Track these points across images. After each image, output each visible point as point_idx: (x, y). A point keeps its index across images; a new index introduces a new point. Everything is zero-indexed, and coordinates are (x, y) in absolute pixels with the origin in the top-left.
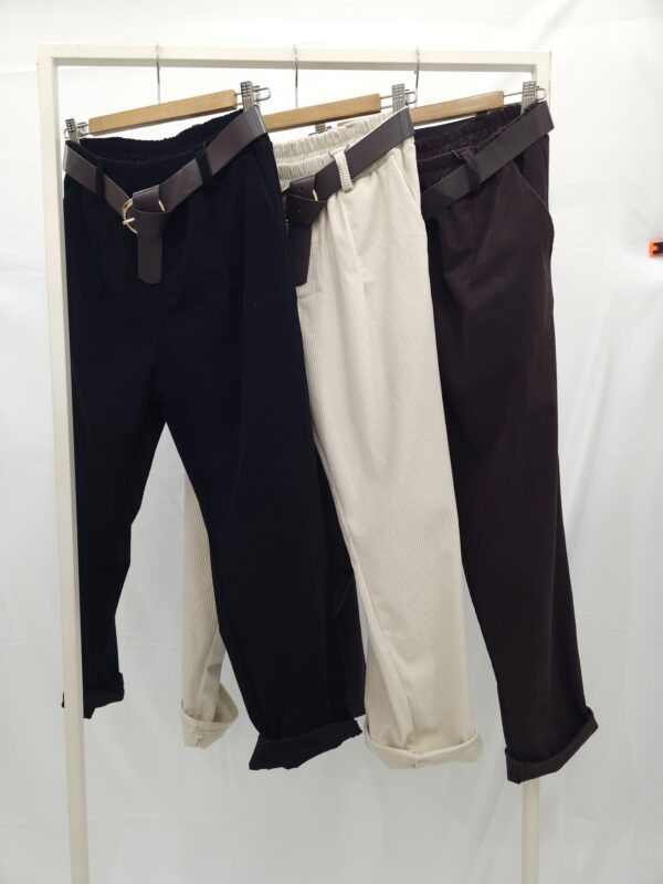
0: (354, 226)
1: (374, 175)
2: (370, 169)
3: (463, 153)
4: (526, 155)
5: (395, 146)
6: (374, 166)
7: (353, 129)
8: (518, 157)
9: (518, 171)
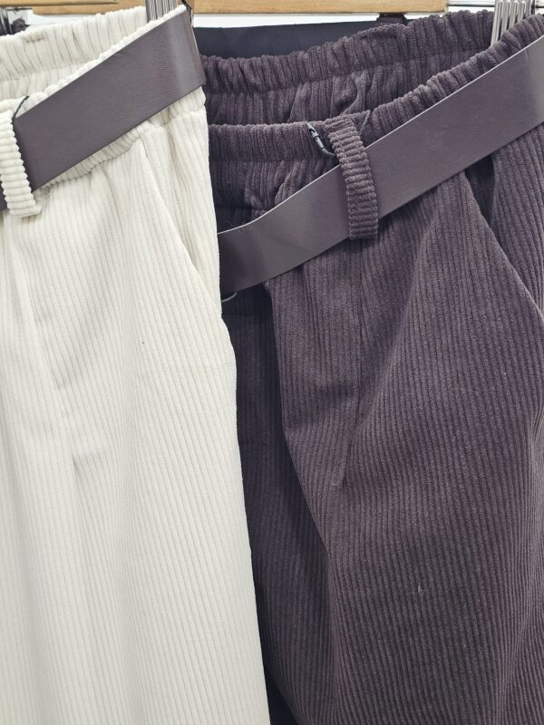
0: (43, 316)
1: (98, 179)
2: (86, 164)
3: (333, 136)
4: (498, 165)
5: (147, 118)
6: (98, 157)
7: (41, 46)
8: (477, 166)
9: (473, 205)
